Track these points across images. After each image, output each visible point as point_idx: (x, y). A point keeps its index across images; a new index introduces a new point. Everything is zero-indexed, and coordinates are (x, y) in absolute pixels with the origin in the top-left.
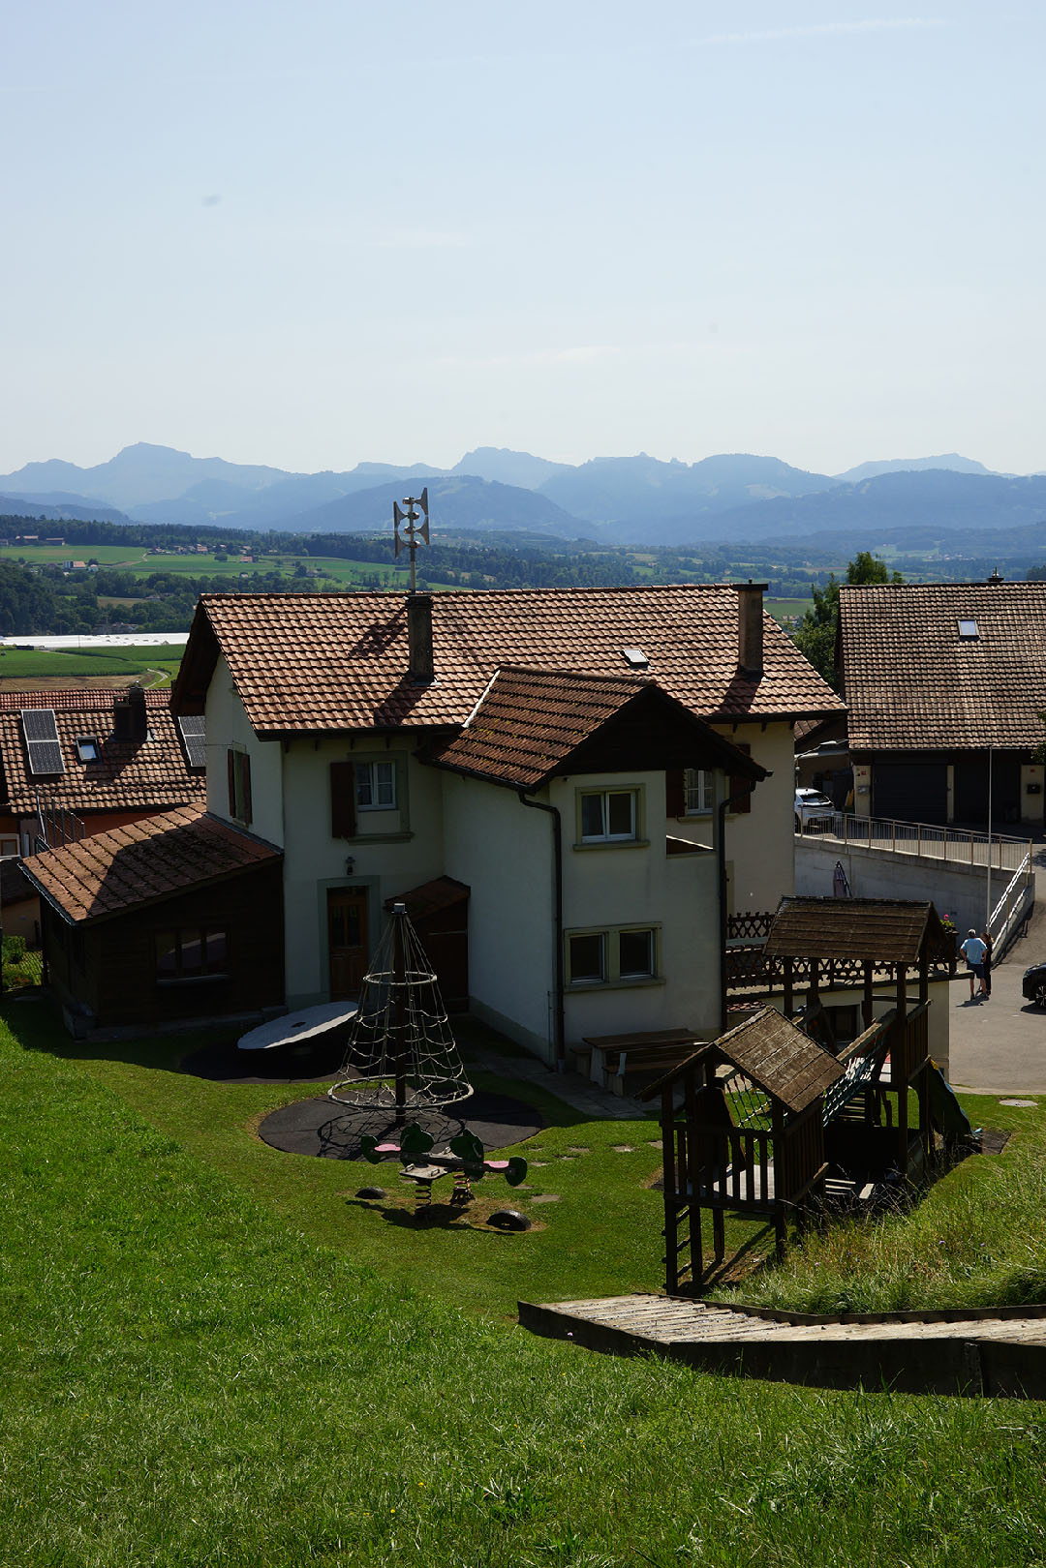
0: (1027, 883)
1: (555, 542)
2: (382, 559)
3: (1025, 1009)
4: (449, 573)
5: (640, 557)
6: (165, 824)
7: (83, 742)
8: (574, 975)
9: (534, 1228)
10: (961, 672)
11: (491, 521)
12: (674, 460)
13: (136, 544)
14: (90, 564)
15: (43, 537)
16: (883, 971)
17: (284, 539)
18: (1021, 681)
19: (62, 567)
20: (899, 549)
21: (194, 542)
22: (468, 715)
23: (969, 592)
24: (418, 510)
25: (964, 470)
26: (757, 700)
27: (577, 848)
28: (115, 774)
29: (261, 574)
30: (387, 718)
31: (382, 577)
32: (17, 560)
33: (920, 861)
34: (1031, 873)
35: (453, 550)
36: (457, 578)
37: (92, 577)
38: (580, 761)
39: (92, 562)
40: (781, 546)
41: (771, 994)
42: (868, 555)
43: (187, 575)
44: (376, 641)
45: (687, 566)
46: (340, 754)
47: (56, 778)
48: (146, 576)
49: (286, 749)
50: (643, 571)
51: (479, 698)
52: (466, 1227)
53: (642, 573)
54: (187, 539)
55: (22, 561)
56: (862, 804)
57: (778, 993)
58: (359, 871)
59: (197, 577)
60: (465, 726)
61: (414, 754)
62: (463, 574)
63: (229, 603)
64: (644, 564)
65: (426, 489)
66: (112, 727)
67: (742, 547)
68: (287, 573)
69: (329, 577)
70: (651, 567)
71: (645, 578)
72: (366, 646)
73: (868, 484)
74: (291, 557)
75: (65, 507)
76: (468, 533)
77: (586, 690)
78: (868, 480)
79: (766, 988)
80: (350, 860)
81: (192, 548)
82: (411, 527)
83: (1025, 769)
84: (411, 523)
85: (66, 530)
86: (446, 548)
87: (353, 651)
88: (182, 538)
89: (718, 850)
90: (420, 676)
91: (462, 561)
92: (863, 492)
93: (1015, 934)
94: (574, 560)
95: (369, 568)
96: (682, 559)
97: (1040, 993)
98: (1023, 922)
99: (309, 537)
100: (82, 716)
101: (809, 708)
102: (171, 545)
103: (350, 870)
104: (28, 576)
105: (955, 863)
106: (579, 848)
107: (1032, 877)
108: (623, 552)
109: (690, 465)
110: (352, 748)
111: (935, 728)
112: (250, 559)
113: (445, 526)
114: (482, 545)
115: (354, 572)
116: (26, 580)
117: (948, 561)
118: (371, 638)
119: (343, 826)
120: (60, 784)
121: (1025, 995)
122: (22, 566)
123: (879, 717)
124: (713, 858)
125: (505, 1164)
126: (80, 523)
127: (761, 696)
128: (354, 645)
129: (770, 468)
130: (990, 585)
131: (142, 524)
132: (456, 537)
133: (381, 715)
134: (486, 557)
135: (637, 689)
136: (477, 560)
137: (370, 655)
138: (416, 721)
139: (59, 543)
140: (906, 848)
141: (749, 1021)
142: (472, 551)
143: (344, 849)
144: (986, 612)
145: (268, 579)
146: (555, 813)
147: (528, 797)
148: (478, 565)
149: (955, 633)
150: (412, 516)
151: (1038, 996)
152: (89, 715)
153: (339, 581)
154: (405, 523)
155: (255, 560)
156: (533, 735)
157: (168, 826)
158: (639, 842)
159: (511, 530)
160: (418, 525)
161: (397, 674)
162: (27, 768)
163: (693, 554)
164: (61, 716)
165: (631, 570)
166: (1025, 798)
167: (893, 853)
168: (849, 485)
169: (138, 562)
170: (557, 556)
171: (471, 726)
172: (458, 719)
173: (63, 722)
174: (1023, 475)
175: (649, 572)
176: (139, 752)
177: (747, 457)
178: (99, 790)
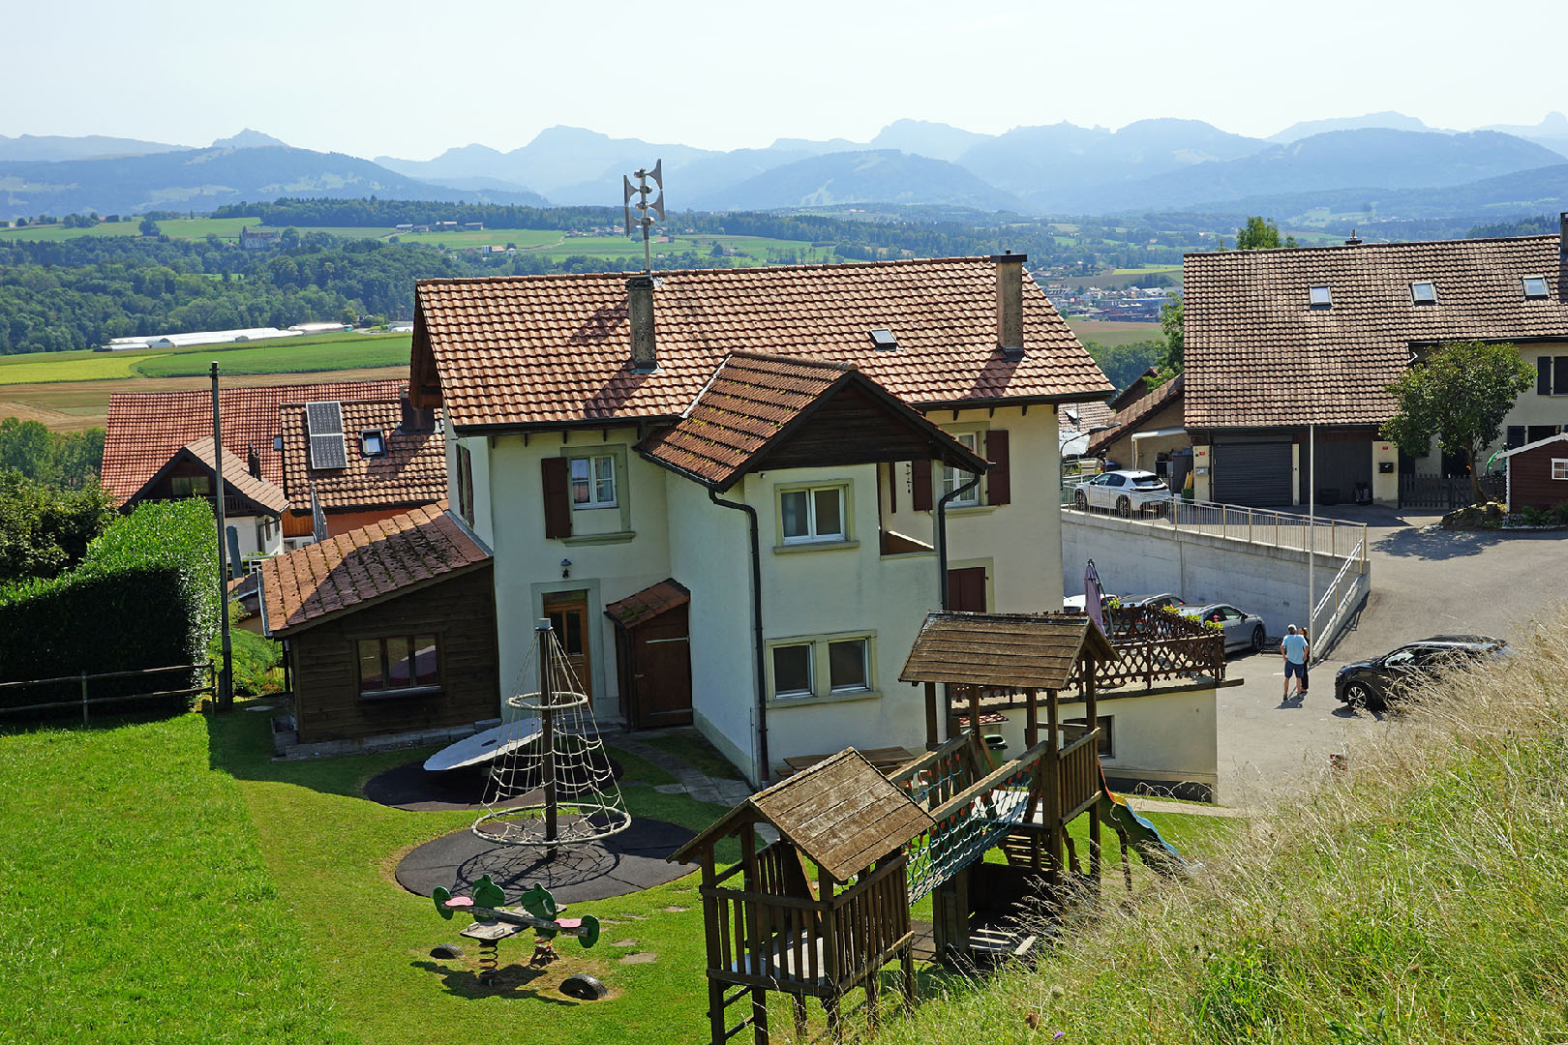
0: (1362, 571)
1: (977, 214)
2: (797, 237)
3: (1338, 712)
4: (867, 248)
5: (1062, 228)
6: (406, 523)
7: (369, 435)
8: (781, 687)
9: (609, 997)
10: (1311, 343)
11: (910, 194)
12: (1097, 126)
13: (553, 227)
14: (508, 248)
15: (461, 222)
16: (1140, 678)
17: (700, 218)
18: (1376, 351)
19: (480, 252)
20: (1333, 211)
21: (610, 224)
22: (690, 404)
23: (1323, 256)
24: (650, 182)
25: (1403, 128)
26: (1014, 381)
27: (777, 551)
28: (398, 468)
29: (676, 254)
30: (599, 410)
31: (798, 254)
32: (436, 245)
33: (1250, 547)
34: (1365, 561)
35: (870, 225)
36: (874, 253)
37: (510, 261)
38: (774, 455)
39: (510, 246)
40: (1208, 212)
41: (1011, 706)
42: (1260, 219)
43: (603, 258)
44: (600, 326)
45: (1109, 236)
46: (552, 448)
47: (337, 472)
48: (563, 259)
49: (493, 444)
50: (1064, 241)
51: (704, 385)
52: (532, 994)
53: (1063, 244)
54: (603, 220)
55: (441, 247)
56: (1202, 487)
57: (1020, 705)
58: (578, 574)
59: (613, 259)
60: (683, 416)
61: (634, 448)
62: (880, 250)
63: (446, 288)
64: (1066, 235)
65: (659, 162)
66: (400, 418)
67: (1168, 215)
68: (703, 253)
69: (746, 256)
70: (1073, 237)
71: (1067, 248)
72: (589, 332)
73: (1300, 145)
74: (707, 236)
75: (486, 192)
76: (887, 208)
77: (796, 376)
78: (1301, 141)
79: (1007, 700)
80: (567, 563)
81: (608, 230)
82: (643, 203)
83: (1376, 446)
84: (643, 197)
85: (485, 214)
86: (864, 224)
87: (574, 338)
88: (598, 220)
89: (938, 549)
90: (643, 364)
91: (879, 236)
92: (1295, 152)
93: (1344, 627)
94: (994, 232)
95: (785, 246)
96: (1105, 228)
97: (1352, 694)
98: (1354, 614)
99: (725, 216)
100: (369, 407)
101: (1074, 389)
102: (587, 227)
103: (566, 574)
104: (446, 262)
105: (1288, 550)
106: (779, 551)
107: (1366, 564)
108: (1044, 223)
109: (1113, 131)
110: (565, 442)
111: (1279, 404)
112: (666, 239)
113: (864, 201)
114: (900, 219)
115: (771, 250)
116: (444, 266)
117: (1384, 224)
118: (595, 323)
119: (558, 526)
120: (341, 479)
121: (1337, 697)
122: (442, 252)
123: (1219, 393)
124: (933, 560)
125: (577, 923)
126: (498, 208)
127: (1020, 377)
128: (574, 331)
129: (1199, 133)
130: (1347, 249)
131: (559, 207)
132: (874, 212)
133: (593, 406)
134: (904, 231)
135: (838, 374)
136: (894, 234)
137: (592, 341)
138: (630, 413)
139: (477, 228)
140: (1237, 533)
141: (811, 770)
142: (890, 225)
143: (559, 549)
144: (1341, 278)
145: (684, 259)
146: (751, 512)
147: (719, 496)
148: (896, 240)
149: (1305, 302)
150: (646, 190)
151: (1350, 698)
152: (376, 407)
153: (754, 260)
154: (636, 198)
155: (671, 240)
156: (738, 427)
157: (408, 526)
158: (850, 543)
159: (930, 204)
160: (651, 199)
161: (618, 362)
162: (308, 463)
163: (1117, 223)
164: (348, 408)
165: (1053, 241)
166: (1376, 475)
167: (1224, 540)
168: (1279, 147)
169: (555, 246)
170: (976, 228)
171: (690, 416)
172: (677, 409)
173: (349, 415)
174: (1464, 131)
175: (1072, 243)
176: (426, 444)
177: (1172, 120)
178: (381, 484)
